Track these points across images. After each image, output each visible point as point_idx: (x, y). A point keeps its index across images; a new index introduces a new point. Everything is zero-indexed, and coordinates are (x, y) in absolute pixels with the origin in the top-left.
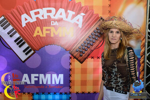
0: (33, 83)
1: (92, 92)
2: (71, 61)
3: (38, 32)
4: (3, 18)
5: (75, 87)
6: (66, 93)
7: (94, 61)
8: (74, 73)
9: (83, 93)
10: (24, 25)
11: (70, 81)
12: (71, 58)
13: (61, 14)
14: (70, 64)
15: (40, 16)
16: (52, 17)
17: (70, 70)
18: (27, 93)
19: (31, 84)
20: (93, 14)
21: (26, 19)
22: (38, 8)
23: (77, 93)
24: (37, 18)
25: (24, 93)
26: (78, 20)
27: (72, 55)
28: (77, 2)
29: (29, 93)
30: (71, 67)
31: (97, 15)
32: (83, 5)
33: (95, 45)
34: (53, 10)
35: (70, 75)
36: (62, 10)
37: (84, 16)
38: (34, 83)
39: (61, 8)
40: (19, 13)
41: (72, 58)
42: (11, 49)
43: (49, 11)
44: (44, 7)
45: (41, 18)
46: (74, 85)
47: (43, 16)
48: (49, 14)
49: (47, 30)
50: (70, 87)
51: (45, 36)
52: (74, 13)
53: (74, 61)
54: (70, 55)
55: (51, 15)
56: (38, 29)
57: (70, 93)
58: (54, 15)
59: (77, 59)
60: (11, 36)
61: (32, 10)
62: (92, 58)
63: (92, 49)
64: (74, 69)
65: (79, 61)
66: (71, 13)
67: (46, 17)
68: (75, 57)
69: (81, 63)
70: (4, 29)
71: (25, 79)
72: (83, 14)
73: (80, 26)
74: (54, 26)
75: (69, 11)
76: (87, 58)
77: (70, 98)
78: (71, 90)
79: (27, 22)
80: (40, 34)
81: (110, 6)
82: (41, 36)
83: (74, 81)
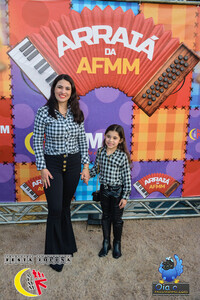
1: (162, 159)
2: (134, 112)
3: (84, 66)
4: (26, 40)
5: (139, 152)
7: (168, 113)
8: (138, 132)
9: (150, 161)
10: (61, 54)
11: (132, 144)
12: (134, 108)
13: (121, 37)
14: (133, 117)
15: (87, 39)
16: (107, 42)
17: (133, 126)
20: (170, 38)
21: (65, 45)
22: (84, 26)
23: (141, 161)
24: (83, 43)
26: (147, 48)
27: (136, 103)
28: (146, 17)
30: (134, 122)
31: (178, 39)
32: (156, 22)
33: (171, 88)
34: (109, 29)
35: (132, 135)
36: (122, 31)
37: (156, 41)
39: (121, 26)
40: (53, 33)
41: (137, 108)
42: (41, 93)
43: (103, 32)
44: (94, 25)
45: (90, 43)
46: (137, 150)
47: (92, 39)
48: (102, 36)
49: (98, 63)
50: (132, 153)
51: (94, 72)
52: (141, 36)
53: (139, 113)
54: (133, 104)
55: (106, 38)
56: (84, 60)
58: (110, 39)
59: (143, 110)
60: (41, 72)
61: (75, 28)
62: (166, 107)
63: (167, 93)
64: (138, 125)
65: (146, 113)
66: (137, 35)
67: (97, 42)
68: (140, 107)
69: (150, 115)
70: (29, 59)
72: (155, 38)
73: (150, 57)
74: (109, 56)
75: (133, 32)
76: (158, 107)
78: (133, 157)
79: (66, 48)
80: (88, 69)
81: (197, 25)
82: (89, 72)
83: (137, 143)
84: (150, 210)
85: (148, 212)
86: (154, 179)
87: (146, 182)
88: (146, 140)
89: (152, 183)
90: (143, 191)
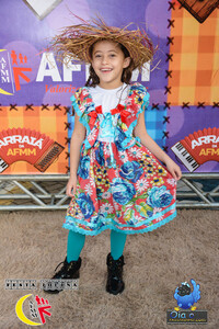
0: (68, 77)
2: (173, 15)
5: (181, 88)
6: (155, 107)
8: (179, 51)
9: (201, 105)
11: (168, 74)
12: (172, 6)
14: (171, 23)
17: (170, 40)
18: (51, 108)
19: (63, 82)
23: (185, 106)
25: (45, 107)
29: (57, 107)
30: (173, 33)
35: (169, 57)
38: (71, 80)
41: (177, 6)
46: (177, 84)
50: (168, 90)
53: (181, 16)
57: (167, 105)
59: (190, 10)
64: (180, 38)
65: (195, 15)
68: (184, 5)
69: (201, 20)
71: (47, 68)
77: (167, 119)
78: (170, 98)
83: (178, 72)
84: (202, 195)
85: (198, 199)
86: (207, 139)
87: (194, 144)
88: (194, 67)
89: (205, 146)
90: (189, 160)
